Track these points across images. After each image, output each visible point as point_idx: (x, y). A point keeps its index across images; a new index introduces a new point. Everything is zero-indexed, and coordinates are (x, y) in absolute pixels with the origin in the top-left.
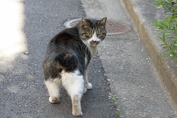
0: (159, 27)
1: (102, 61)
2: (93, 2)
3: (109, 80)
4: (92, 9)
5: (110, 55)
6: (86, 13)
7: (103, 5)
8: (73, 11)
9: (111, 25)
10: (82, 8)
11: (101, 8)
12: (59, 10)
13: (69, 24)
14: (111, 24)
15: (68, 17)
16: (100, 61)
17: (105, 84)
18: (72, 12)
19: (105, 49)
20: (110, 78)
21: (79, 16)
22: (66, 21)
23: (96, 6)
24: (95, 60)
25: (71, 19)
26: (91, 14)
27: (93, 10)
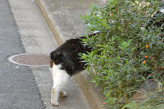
1: (39, 88)
2: (30, 40)
3: (45, 103)
4: (30, 46)
5: (46, 83)
6: (26, 49)
7: (39, 43)
8: (15, 48)
9: (46, 58)
10: (22, 45)
11: (37, 45)
12: (3, 48)
13: (12, 59)
14: (46, 57)
15: (11, 53)
16: (38, 88)
17: (42, 107)
18: (14, 49)
19: (41, 79)
20: (46, 102)
21: (19, 52)
22: (9, 56)
23: (34, 44)
24: (33, 87)
25: (13, 55)
26: (30, 50)
27: (31, 47)
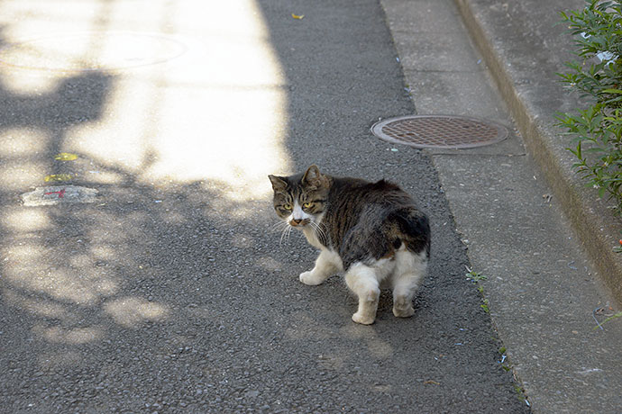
0: (568, 129)
1: (451, 202)
2: (428, 81)
3: (466, 241)
4: (428, 96)
5: (466, 190)
6: (415, 104)
7: (450, 87)
8: (389, 102)
9: (467, 127)
10: (406, 94)
11: (446, 94)
12: (360, 101)
13: (381, 129)
14: (467, 124)
15: (379, 113)
16: (446, 203)
17: (457, 250)
18: (387, 105)
19: (456, 179)
20: (467, 238)
21: (400, 111)
22: (373, 122)
23: (436, 89)
24: (435, 200)
25: (384, 119)
26: (426, 106)
27: (430, 99)
